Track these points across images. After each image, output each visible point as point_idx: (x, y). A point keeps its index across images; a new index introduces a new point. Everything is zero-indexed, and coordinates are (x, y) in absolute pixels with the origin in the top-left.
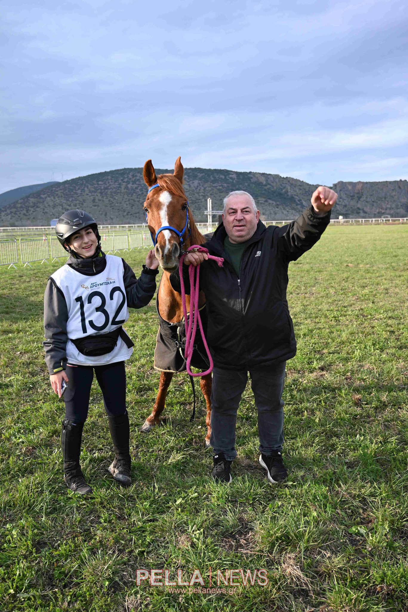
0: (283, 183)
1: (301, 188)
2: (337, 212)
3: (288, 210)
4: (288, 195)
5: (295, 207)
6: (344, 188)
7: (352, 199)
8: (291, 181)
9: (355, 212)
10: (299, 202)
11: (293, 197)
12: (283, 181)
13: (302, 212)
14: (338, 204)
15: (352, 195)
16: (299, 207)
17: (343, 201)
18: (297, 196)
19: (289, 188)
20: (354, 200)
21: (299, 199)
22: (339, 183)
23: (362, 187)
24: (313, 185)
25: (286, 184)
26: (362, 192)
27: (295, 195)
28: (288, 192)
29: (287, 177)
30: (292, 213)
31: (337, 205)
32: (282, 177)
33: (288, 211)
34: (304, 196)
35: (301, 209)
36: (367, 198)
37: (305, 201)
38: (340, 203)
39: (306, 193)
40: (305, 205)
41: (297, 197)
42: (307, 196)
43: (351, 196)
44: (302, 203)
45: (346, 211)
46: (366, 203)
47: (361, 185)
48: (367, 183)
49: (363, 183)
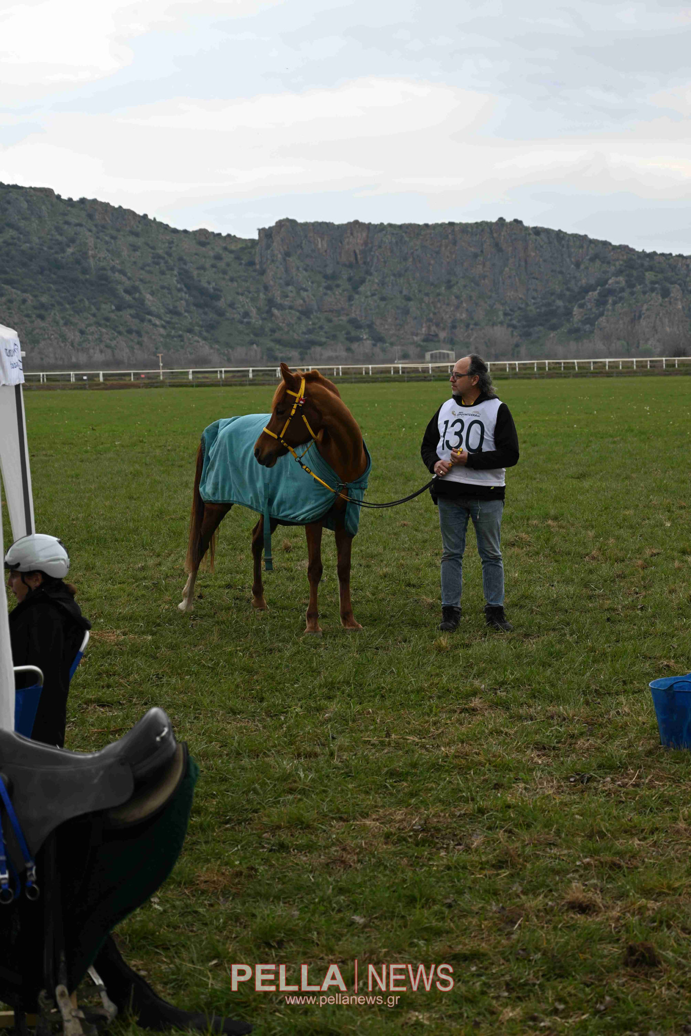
0: (66, 223)
1: (140, 241)
2: (277, 335)
3: (82, 326)
4: (85, 271)
5: (113, 316)
6: (300, 246)
7: (329, 288)
8: (97, 216)
9: (342, 336)
10: (128, 298)
11: (106, 278)
12: (64, 214)
13: (139, 333)
14: (281, 307)
15: (329, 271)
16: (126, 314)
17: (298, 293)
18: (122, 272)
19: (91, 241)
20: (338, 291)
21: (128, 283)
22: (281, 224)
23: (366, 244)
24: (185, 231)
25: (80, 225)
26: (365, 263)
27: (113, 269)
28: (85, 255)
29: (83, 201)
30: (100, 340)
31: (275, 311)
32: (64, 197)
33: (82, 332)
34: (150, 272)
35: (134, 324)
36: (383, 284)
37: (152, 294)
38: (287, 303)
39: (158, 264)
40: (153, 309)
41: (124, 279)
42: (163, 273)
43: (326, 277)
44: (142, 301)
45: (310, 332)
46: (383, 304)
47: (361, 236)
48: (381, 228)
49: (369, 226)
